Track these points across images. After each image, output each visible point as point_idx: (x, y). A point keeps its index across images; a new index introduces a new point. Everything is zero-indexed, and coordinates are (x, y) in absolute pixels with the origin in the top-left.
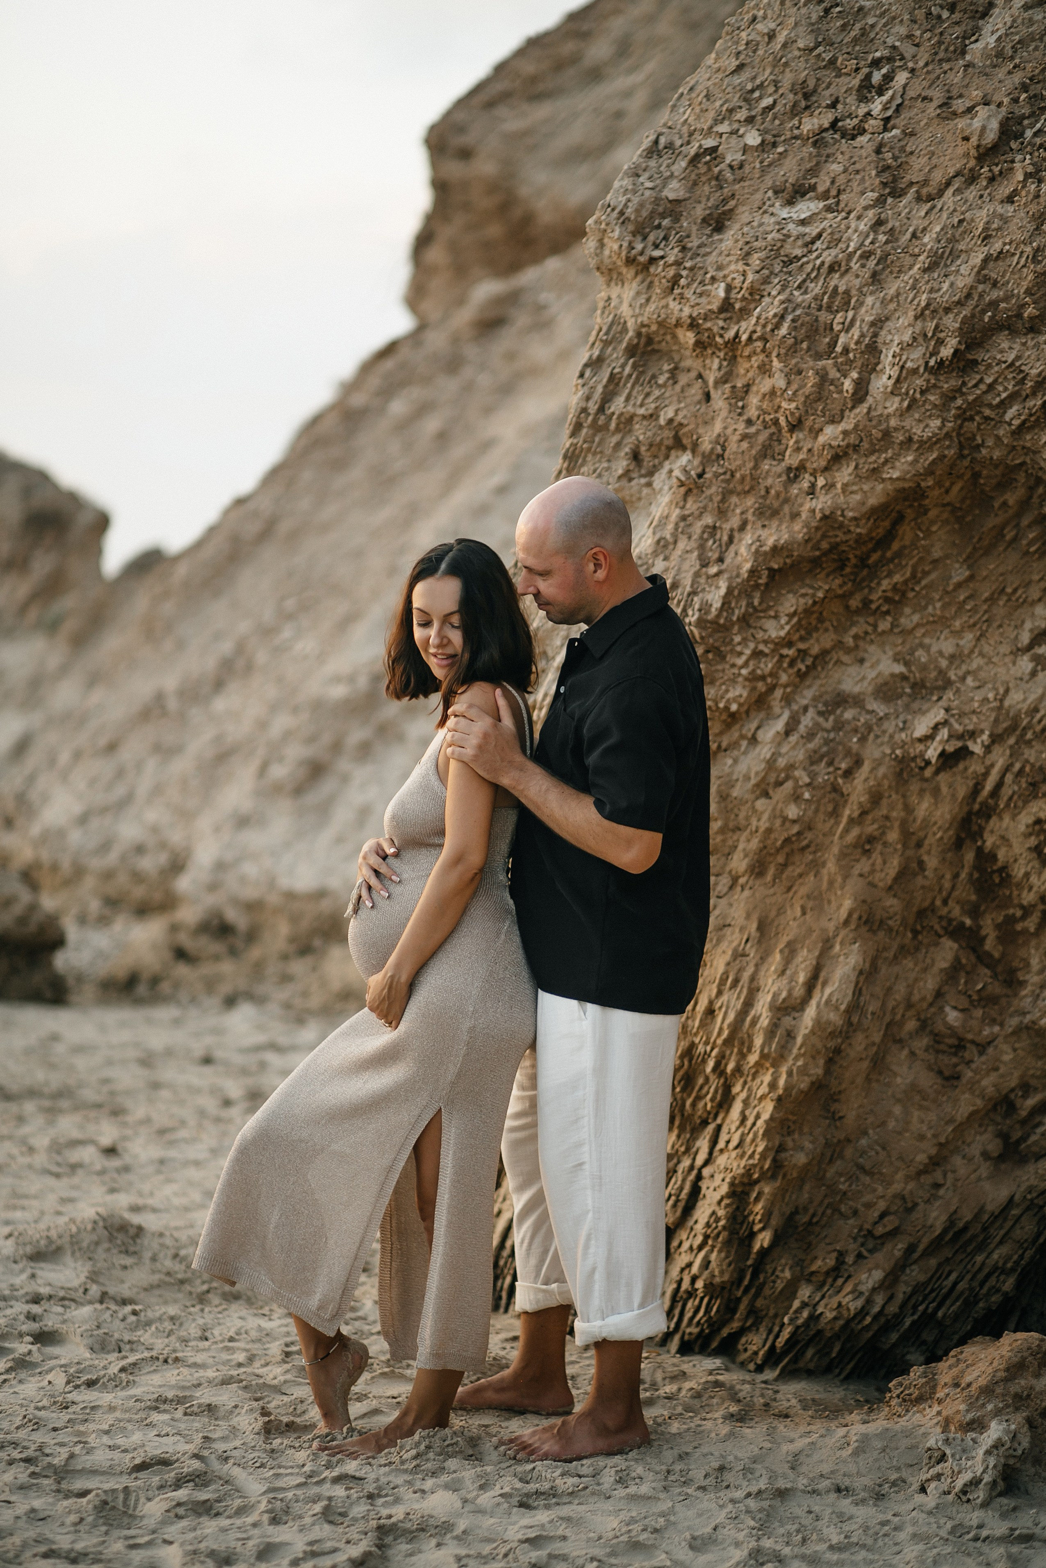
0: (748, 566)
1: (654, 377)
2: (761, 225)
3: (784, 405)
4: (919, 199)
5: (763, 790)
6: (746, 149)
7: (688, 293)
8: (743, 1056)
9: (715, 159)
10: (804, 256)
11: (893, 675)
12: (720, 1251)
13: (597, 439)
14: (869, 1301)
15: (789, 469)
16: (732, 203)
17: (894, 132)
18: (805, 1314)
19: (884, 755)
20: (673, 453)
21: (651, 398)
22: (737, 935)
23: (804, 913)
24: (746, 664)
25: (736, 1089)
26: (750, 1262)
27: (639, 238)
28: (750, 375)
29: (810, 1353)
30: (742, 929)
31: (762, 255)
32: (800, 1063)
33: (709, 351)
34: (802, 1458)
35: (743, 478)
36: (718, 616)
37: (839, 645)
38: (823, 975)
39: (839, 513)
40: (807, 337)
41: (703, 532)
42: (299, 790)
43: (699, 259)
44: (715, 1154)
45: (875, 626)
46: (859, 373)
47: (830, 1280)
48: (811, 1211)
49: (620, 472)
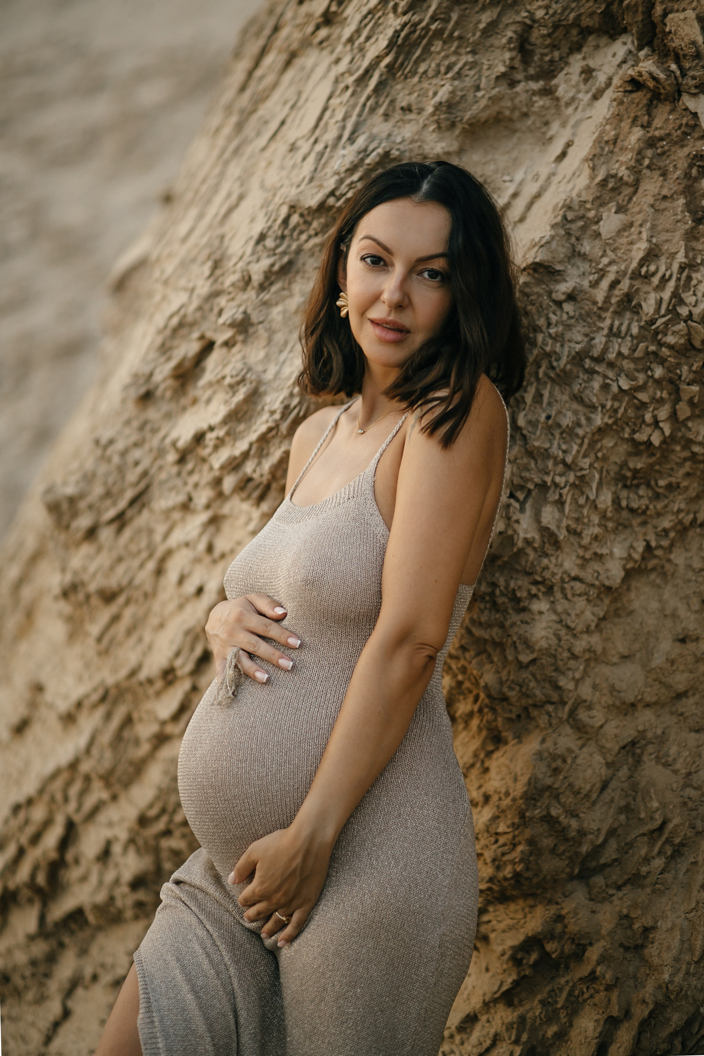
13: (455, 16)
20: (592, 41)
41: (691, 166)
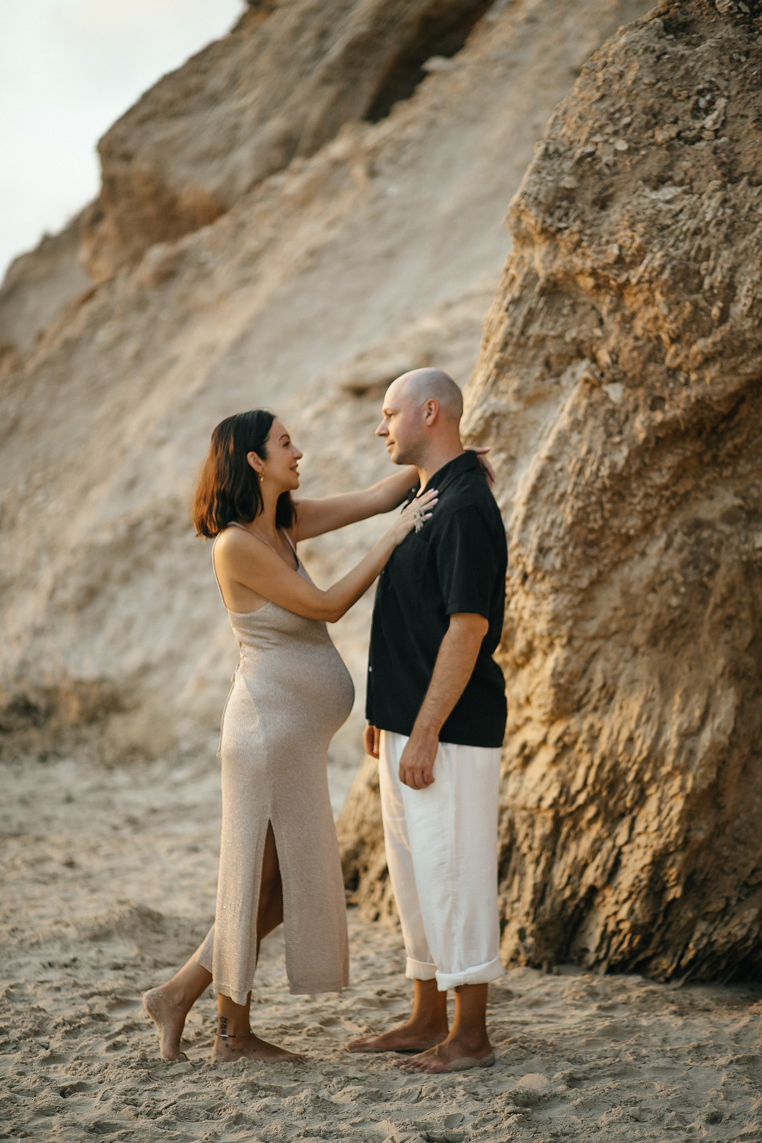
0: (642, 436)
1: (559, 310)
2: (639, 204)
3: (667, 326)
4: (750, 184)
5: (652, 588)
6: (616, 153)
7: (589, 252)
8: (656, 768)
9: (594, 160)
10: (673, 224)
11: (734, 507)
12: (642, 902)
14: (750, 931)
15: (669, 369)
16: (611, 190)
17: (723, 139)
18: (705, 941)
19: (734, 560)
21: (559, 324)
22: (644, 687)
23: (691, 668)
24: (639, 503)
25: (652, 790)
26: (662, 908)
27: (547, 215)
28: (636, 306)
29: (704, 967)
30: (648, 683)
31: (644, 224)
32: (701, 771)
33: (603, 291)
34: (741, 1037)
35: (634, 377)
36: (623, 470)
37: (697, 487)
38: (712, 710)
39: (707, 397)
40: (683, 279)
42: (80, 607)
43: (594, 229)
44: (633, 836)
45: (720, 474)
46: (723, 302)
47: (719, 917)
48: (706, 871)
49: (537, 374)
